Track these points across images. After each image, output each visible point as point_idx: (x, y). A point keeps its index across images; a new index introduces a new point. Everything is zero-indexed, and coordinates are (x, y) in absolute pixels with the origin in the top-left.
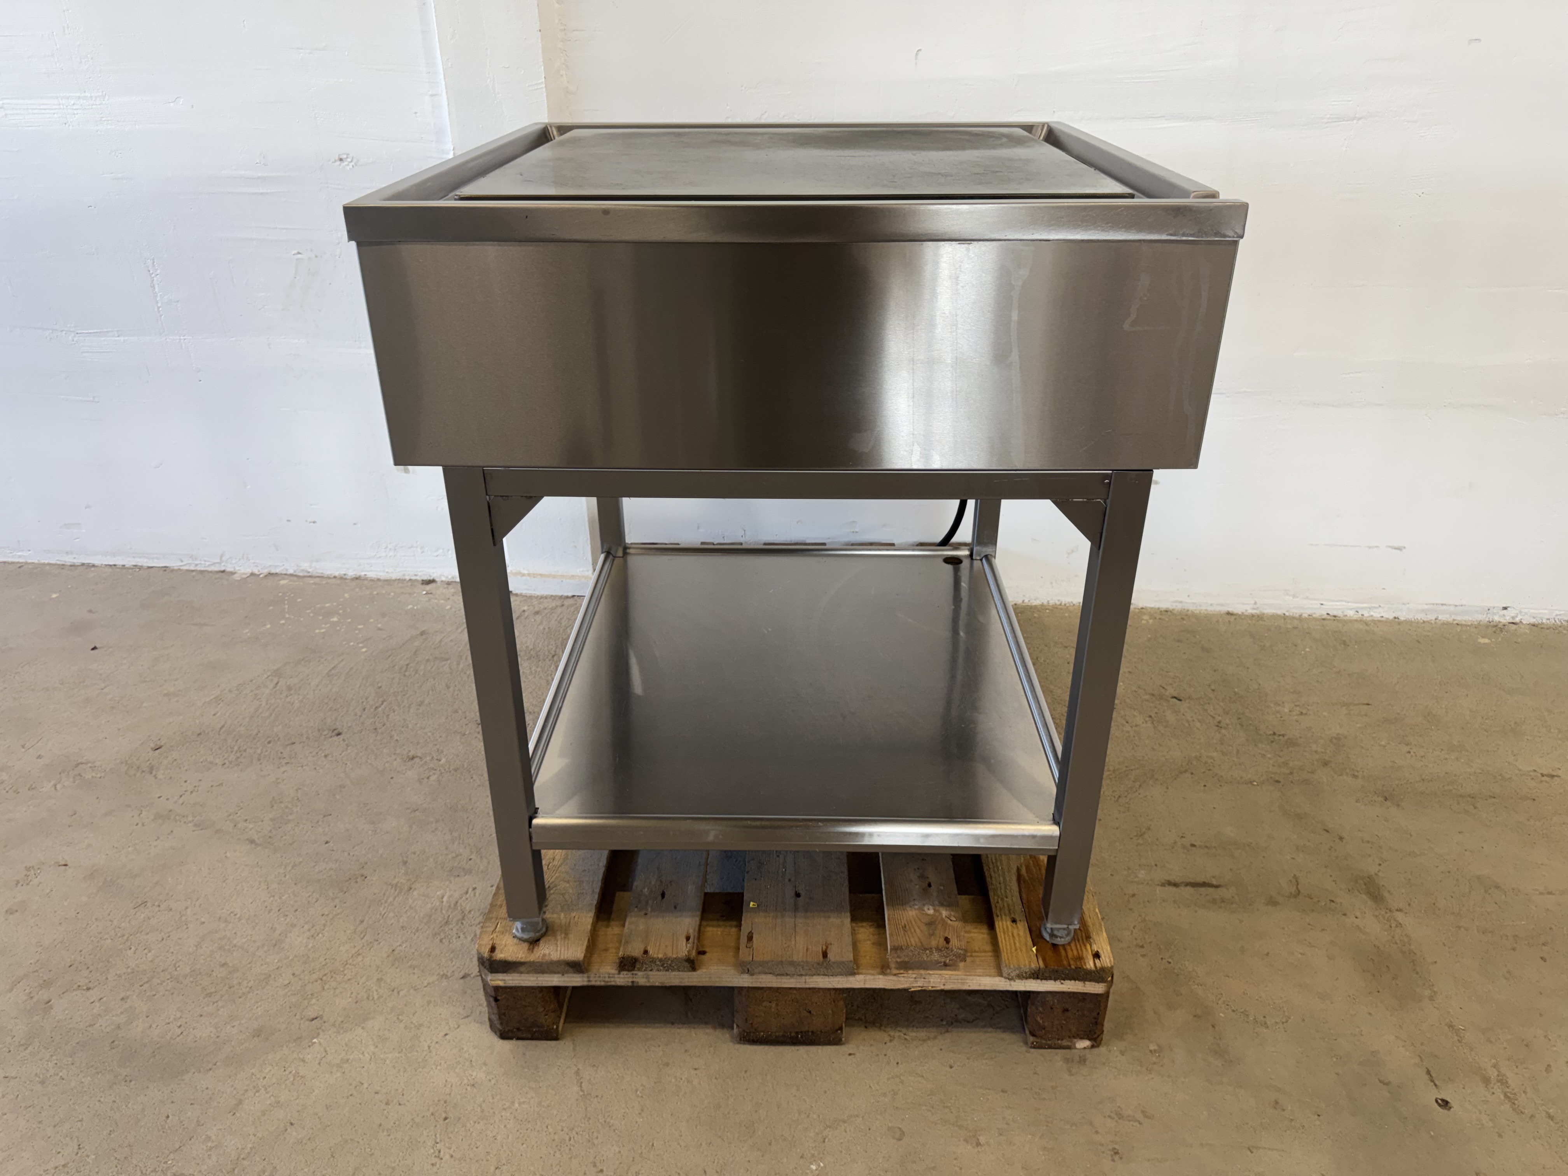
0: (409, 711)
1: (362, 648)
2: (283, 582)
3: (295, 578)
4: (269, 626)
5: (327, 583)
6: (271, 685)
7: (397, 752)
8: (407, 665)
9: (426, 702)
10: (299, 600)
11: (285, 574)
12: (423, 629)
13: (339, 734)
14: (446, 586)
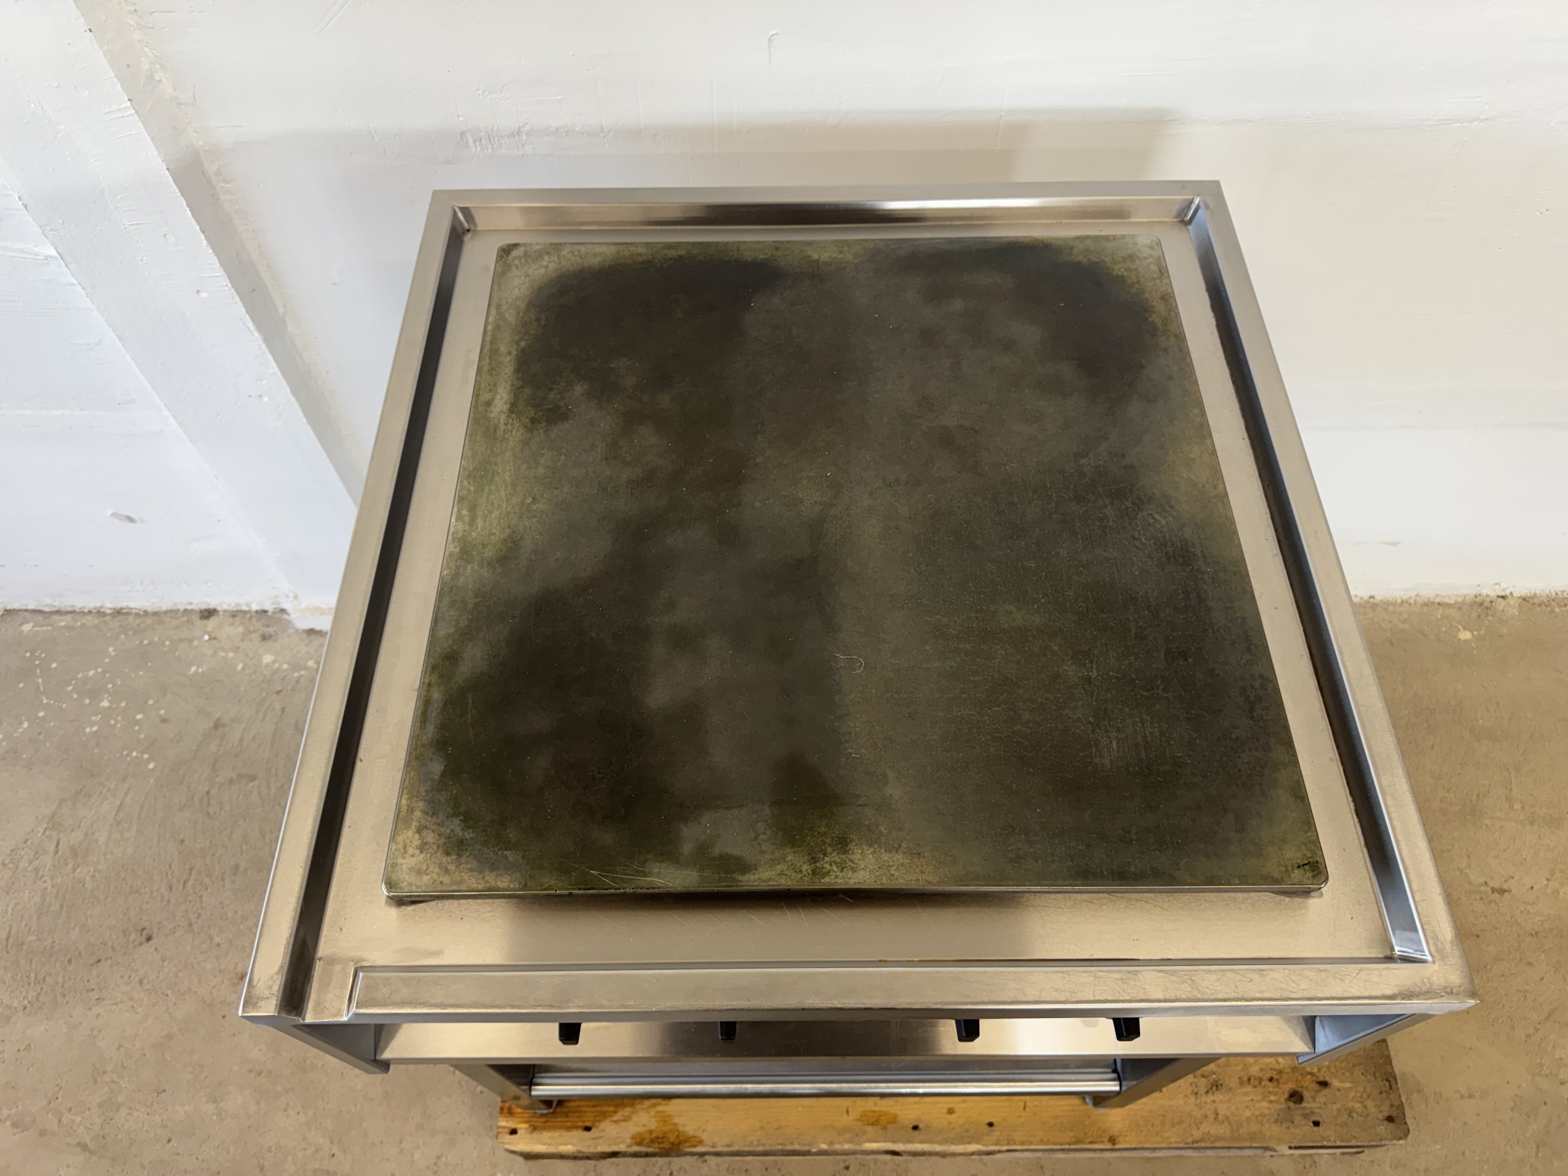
0: (224, 886)
1: (149, 761)
2: (27, 628)
3: (40, 618)
4: (26, 725)
5: (82, 625)
6: (51, 849)
7: (223, 967)
8: (208, 793)
9: (242, 865)
10: (54, 665)
11: (26, 610)
12: (217, 716)
13: (149, 939)
14: (231, 620)
